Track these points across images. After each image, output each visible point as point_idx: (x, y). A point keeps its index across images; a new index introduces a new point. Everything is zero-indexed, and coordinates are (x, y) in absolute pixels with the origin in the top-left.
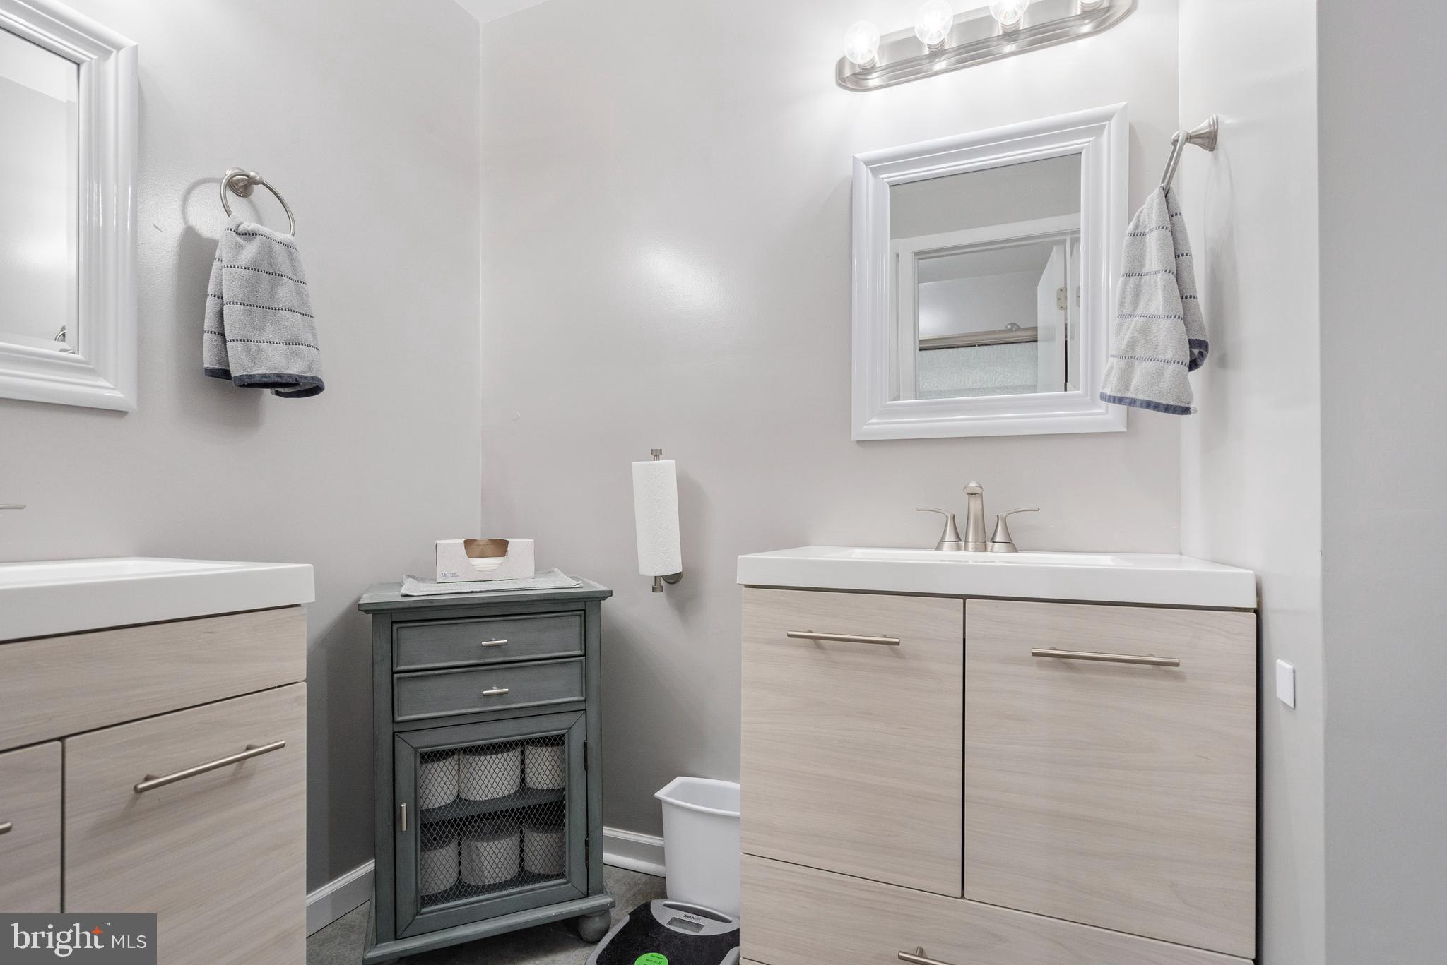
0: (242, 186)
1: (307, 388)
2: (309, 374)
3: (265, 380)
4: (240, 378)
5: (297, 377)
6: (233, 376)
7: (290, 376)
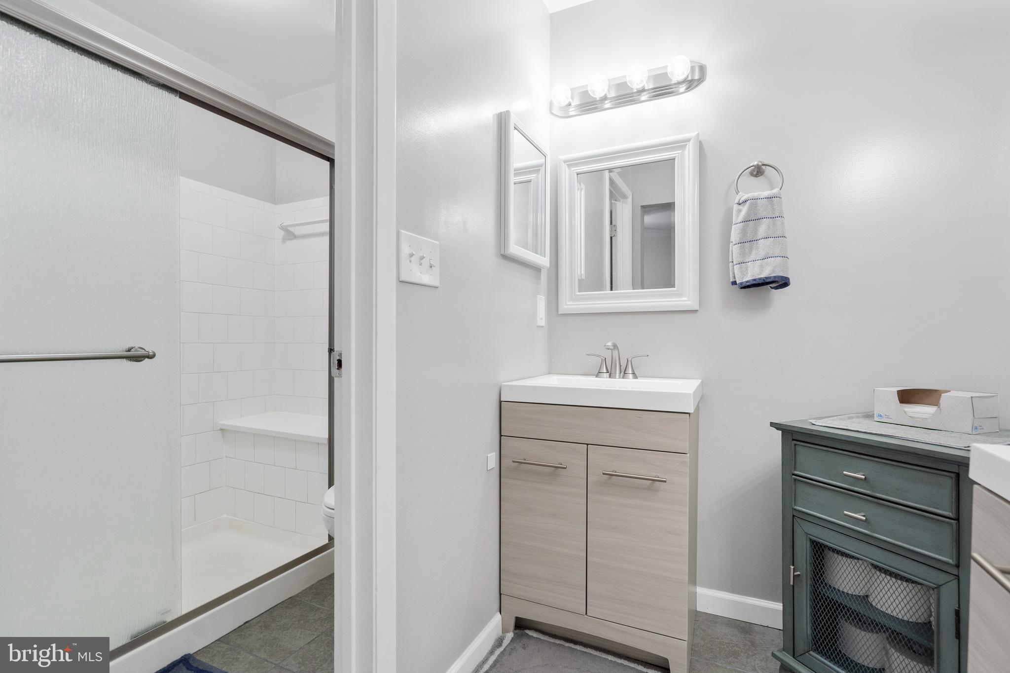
0: (758, 171)
1: (782, 283)
2: (772, 275)
3: (748, 284)
4: (741, 283)
5: (765, 279)
6: (737, 283)
7: (760, 279)
